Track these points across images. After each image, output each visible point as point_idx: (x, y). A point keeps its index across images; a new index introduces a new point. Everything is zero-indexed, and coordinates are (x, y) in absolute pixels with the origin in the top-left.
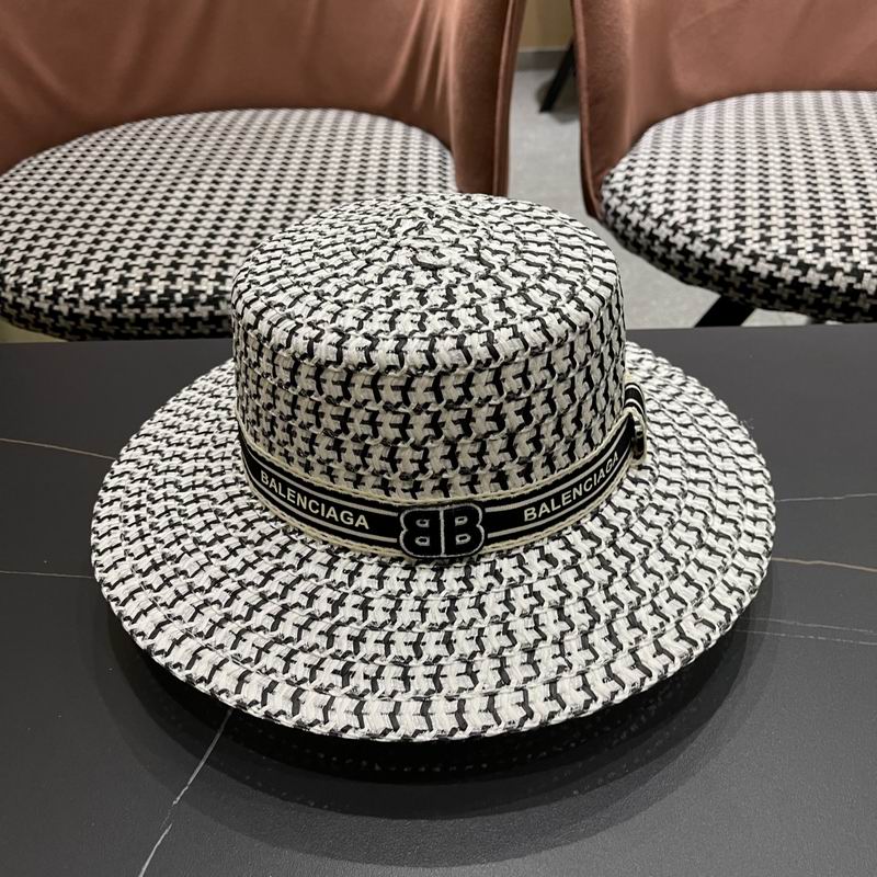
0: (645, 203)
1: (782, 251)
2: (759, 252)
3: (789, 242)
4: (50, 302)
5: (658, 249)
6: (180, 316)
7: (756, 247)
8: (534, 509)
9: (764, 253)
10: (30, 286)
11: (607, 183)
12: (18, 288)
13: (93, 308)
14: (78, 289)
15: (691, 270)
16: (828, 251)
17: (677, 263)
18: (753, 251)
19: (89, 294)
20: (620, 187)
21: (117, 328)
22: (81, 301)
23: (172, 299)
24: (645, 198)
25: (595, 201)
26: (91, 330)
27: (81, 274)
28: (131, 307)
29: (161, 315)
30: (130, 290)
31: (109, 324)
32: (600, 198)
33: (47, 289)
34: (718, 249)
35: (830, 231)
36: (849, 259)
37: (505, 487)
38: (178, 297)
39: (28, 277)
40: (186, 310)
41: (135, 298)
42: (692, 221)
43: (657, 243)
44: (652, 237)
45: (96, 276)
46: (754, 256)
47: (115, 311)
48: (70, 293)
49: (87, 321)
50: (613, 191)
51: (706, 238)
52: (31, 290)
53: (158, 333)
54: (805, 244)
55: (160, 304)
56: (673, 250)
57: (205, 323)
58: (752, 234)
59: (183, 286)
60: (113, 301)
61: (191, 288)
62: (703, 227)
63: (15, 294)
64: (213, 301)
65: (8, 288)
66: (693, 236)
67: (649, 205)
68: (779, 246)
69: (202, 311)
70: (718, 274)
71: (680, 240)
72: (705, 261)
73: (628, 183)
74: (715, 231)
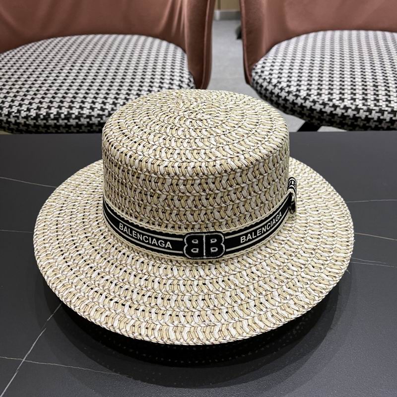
0: (269, 78)
1: (326, 100)
2: (316, 100)
3: (329, 96)
5: (274, 99)
6: (63, 124)
7: (315, 98)
9: (318, 100)
11: (254, 69)
13: (25, 120)
15: (288, 108)
16: (346, 100)
17: (282, 105)
18: (314, 100)
20: (259, 71)
21: (36, 129)
23: (60, 117)
24: (270, 76)
25: (249, 77)
26: (25, 130)
29: (55, 124)
30: (41, 112)
31: (33, 127)
32: (251, 76)
34: (299, 98)
35: (347, 91)
36: (354, 103)
40: (66, 121)
41: (44, 116)
42: (289, 86)
43: (274, 96)
44: (272, 93)
45: (27, 106)
46: (314, 102)
47: (35, 121)
49: (23, 126)
50: (257, 73)
51: (294, 94)
53: (54, 131)
54: (336, 96)
56: (280, 99)
57: (74, 127)
58: (314, 92)
60: (34, 117)
62: (293, 89)
66: (289, 93)
67: (271, 79)
68: (325, 98)
70: (299, 110)
71: (283, 94)
72: (294, 104)
73: (263, 69)
74: (298, 90)
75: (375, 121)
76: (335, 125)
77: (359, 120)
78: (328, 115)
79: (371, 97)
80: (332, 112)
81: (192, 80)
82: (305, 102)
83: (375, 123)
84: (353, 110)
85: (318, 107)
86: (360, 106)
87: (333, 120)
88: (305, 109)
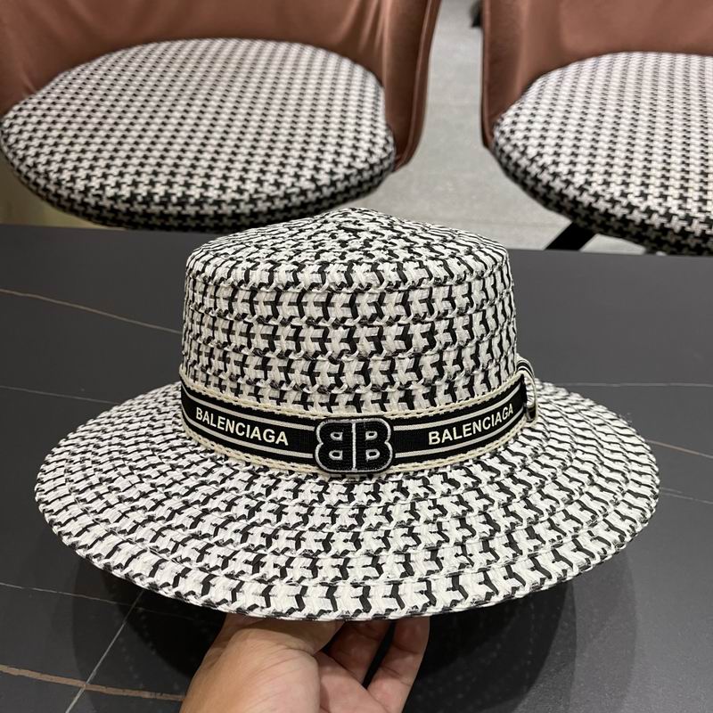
0: (524, 145)
1: (617, 194)
2: (600, 193)
3: (623, 187)
4: (82, 196)
5: (530, 182)
7: (599, 189)
8: (438, 433)
9: (603, 194)
10: (68, 182)
11: (499, 125)
12: (59, 183)
13: (112, 202)
14: (102, 187)
15: (551, 200)
16: (650, 197)
17: (542, 194)
19: (110, 192)
20: (507, 129)
22: (104, 198)
24: (524, 142)
25: (489, 137)
27: (105, 176)
28: (140, 203)
30: (139, 191)
32: (493, 135)
33: (80, 185)
34: (571, 188)
36: (664, 204)
37: (411, 407)
38: (174, 199)
39: (66, 175)
41: (143, 197)
42: (556, 163)
43: (529, 177)
44: (526, 172)
46: (597, 196)
48: (97, 190)
49: (109, 211)
50: (502, 132)
51: (564, 178)
52: (69, 185)
54: (635, 189)
55: (162, 203)
56: (540, 185)
58: (598, 178)
59: (178, 191)
61: (184, 193)
62: (563, 169)
63: (57, 187)
64: (199, 203)
65: (52, 182)
66: (555, 175)
67: (526, 147)
68: (616, 190)
69: (191, 210)
70: (569, 206)
71: (545, 177)
72: (561, 195)
73: (513, 127)
74: (571, 173)
75: (696, 237)
76: (628, 237)
77: (670, 233)
78: (618, 221)
79: (694, 194)
80: (624, 216)
81: (391, 139)
82: (581, 195)
83: (696, 241)
84: (661, 216)
85: (602, 205)
86: (674, 210)
87: (625, 229)
88: (580, 207)
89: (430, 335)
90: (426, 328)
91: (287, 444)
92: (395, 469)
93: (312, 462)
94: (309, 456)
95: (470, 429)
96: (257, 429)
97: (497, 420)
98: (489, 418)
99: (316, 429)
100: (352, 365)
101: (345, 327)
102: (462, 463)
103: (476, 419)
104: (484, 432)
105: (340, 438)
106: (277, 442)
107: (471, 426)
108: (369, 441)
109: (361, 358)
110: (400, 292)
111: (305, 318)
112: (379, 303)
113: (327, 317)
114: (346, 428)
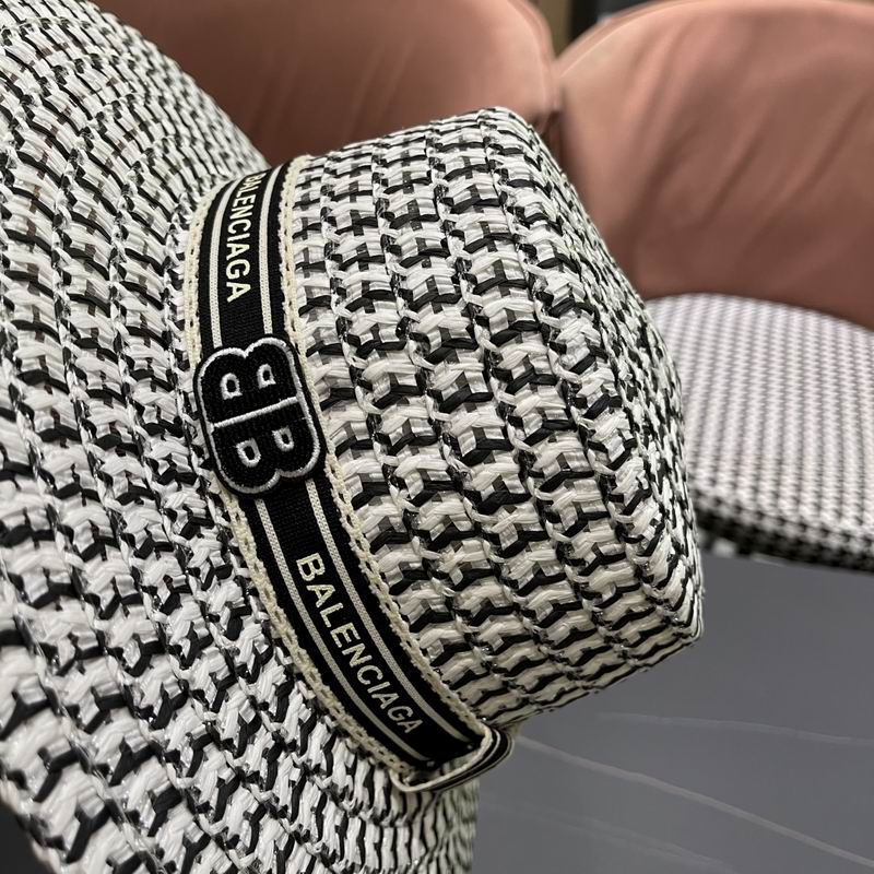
8: (321, 571)
37: (357, 503)
89: (503, 498)
90: (514, 484)
91: (230, 299)
92: (233, 507)
93: (207, 348)
94: (217, 341)
95: (348, 639)
96: (246, 247)
97: (381, 697)
98: (380, 677)
99: (269, 336)
100: (404, 365)
101: (470, 330)
102: (279, 642)
103: (371, 648)
104: (350, 673)
105: (264, 383)
106: (229, 284)
107: (355, 642)
108: (273, 438)
109: (422, 376)
110: (568, 411)
111: (466, 256)
112: (535, 379)
113: (480, 290)
114: (284, 387)
